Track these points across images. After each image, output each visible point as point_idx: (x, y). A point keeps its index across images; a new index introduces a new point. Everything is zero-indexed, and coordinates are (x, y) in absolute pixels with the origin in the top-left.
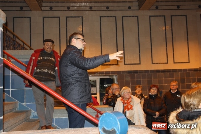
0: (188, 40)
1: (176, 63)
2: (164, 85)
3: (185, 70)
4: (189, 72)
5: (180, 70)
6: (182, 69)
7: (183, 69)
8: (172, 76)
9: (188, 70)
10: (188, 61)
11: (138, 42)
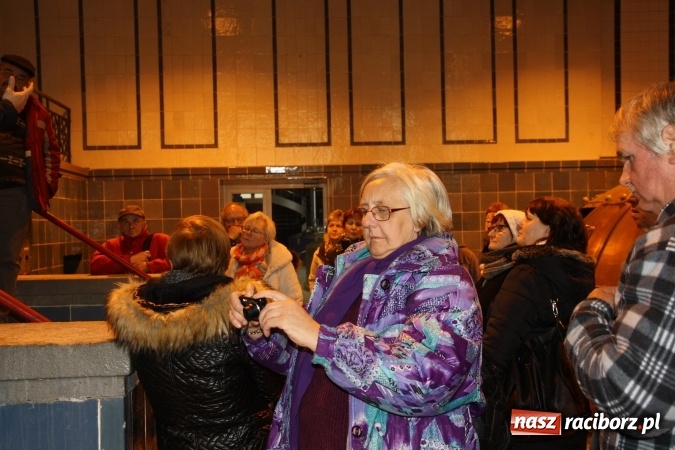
0: (566, 66)
1: (524, 141)
2: (480, 212)
3: (552, 166)
4: (564, 170)
5: (535, 166)
6: (541, 163)
7: (547, 163)
8: (507, 184)
9: (561, 165)
10: (564, 137)
11: (399, 68)
